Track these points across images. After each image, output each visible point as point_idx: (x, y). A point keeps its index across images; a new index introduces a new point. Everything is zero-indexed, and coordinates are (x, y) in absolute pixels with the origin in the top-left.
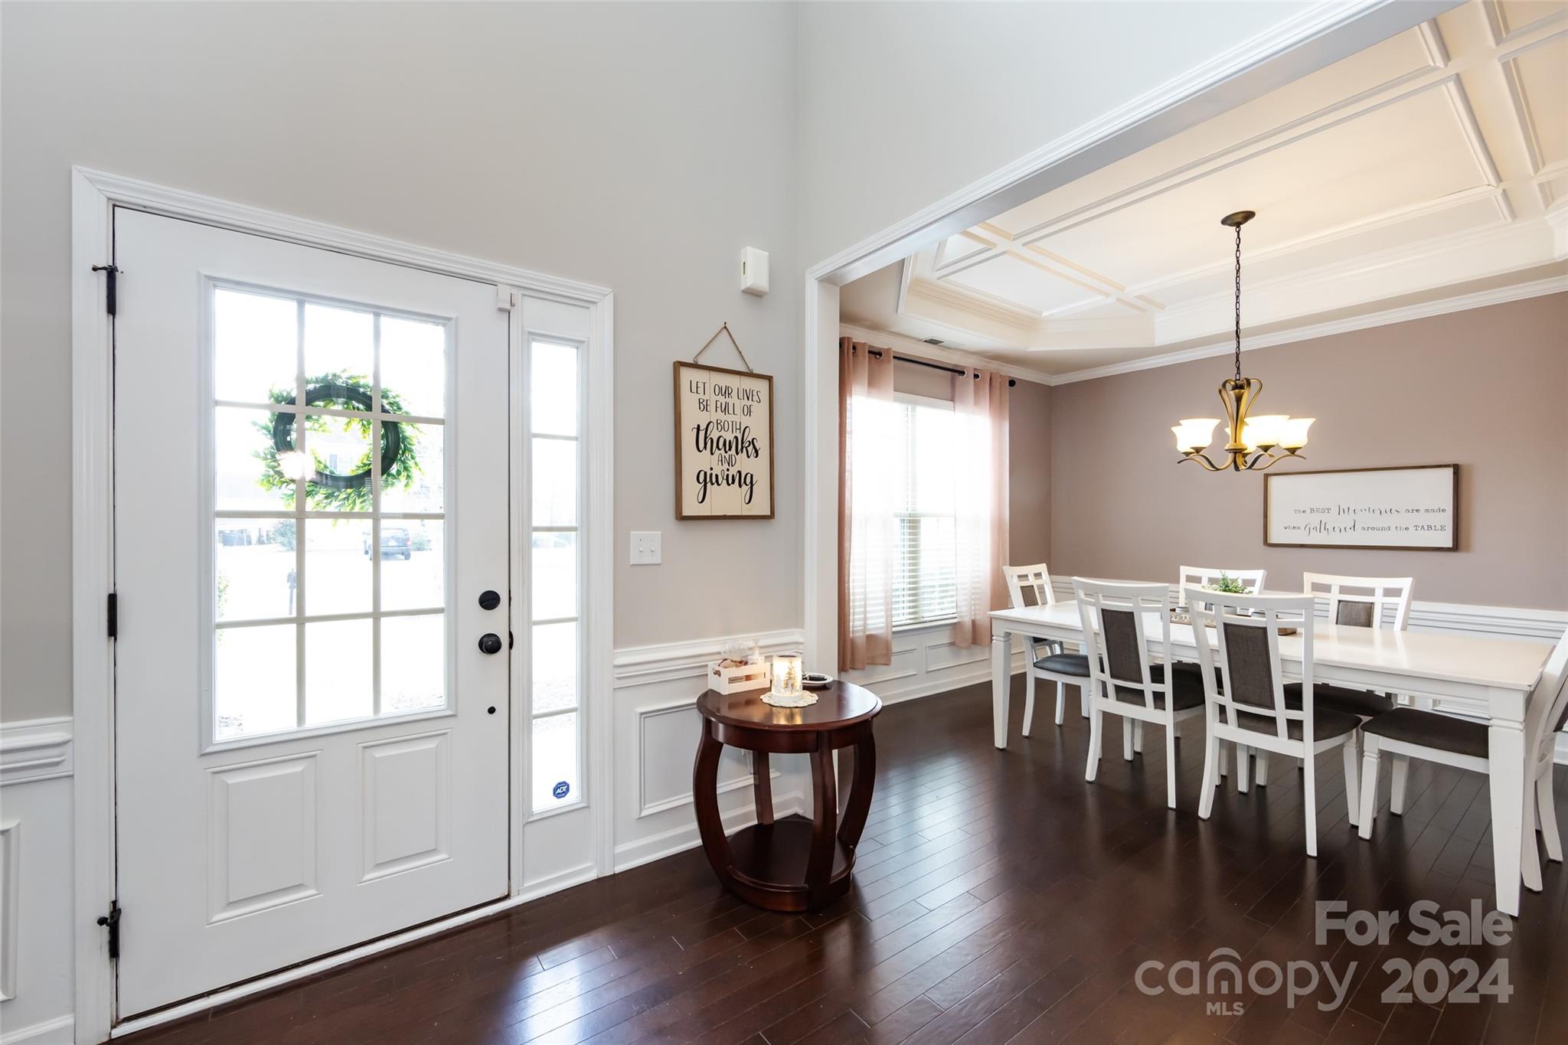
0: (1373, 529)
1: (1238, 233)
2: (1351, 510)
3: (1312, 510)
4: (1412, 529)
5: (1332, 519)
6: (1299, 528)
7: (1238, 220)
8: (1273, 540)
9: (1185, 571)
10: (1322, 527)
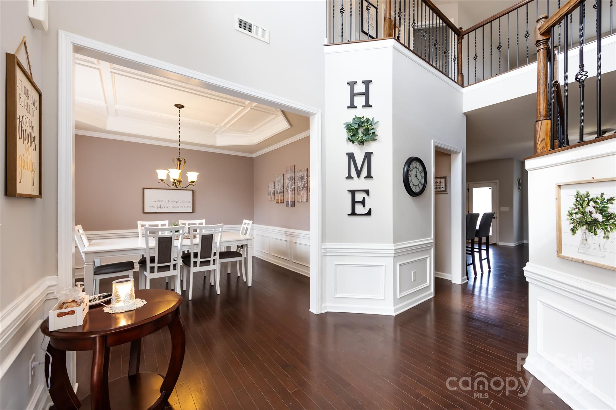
0: (175, 207)
1: (180, 111)
2: (169, 202)
3: (158, 201)
4: (184, 207)
5: (164, 204)
6: (154, 207)
7: (180, 107)
8: (146, 211)
9: (139, 223)
10: (161, 207)
